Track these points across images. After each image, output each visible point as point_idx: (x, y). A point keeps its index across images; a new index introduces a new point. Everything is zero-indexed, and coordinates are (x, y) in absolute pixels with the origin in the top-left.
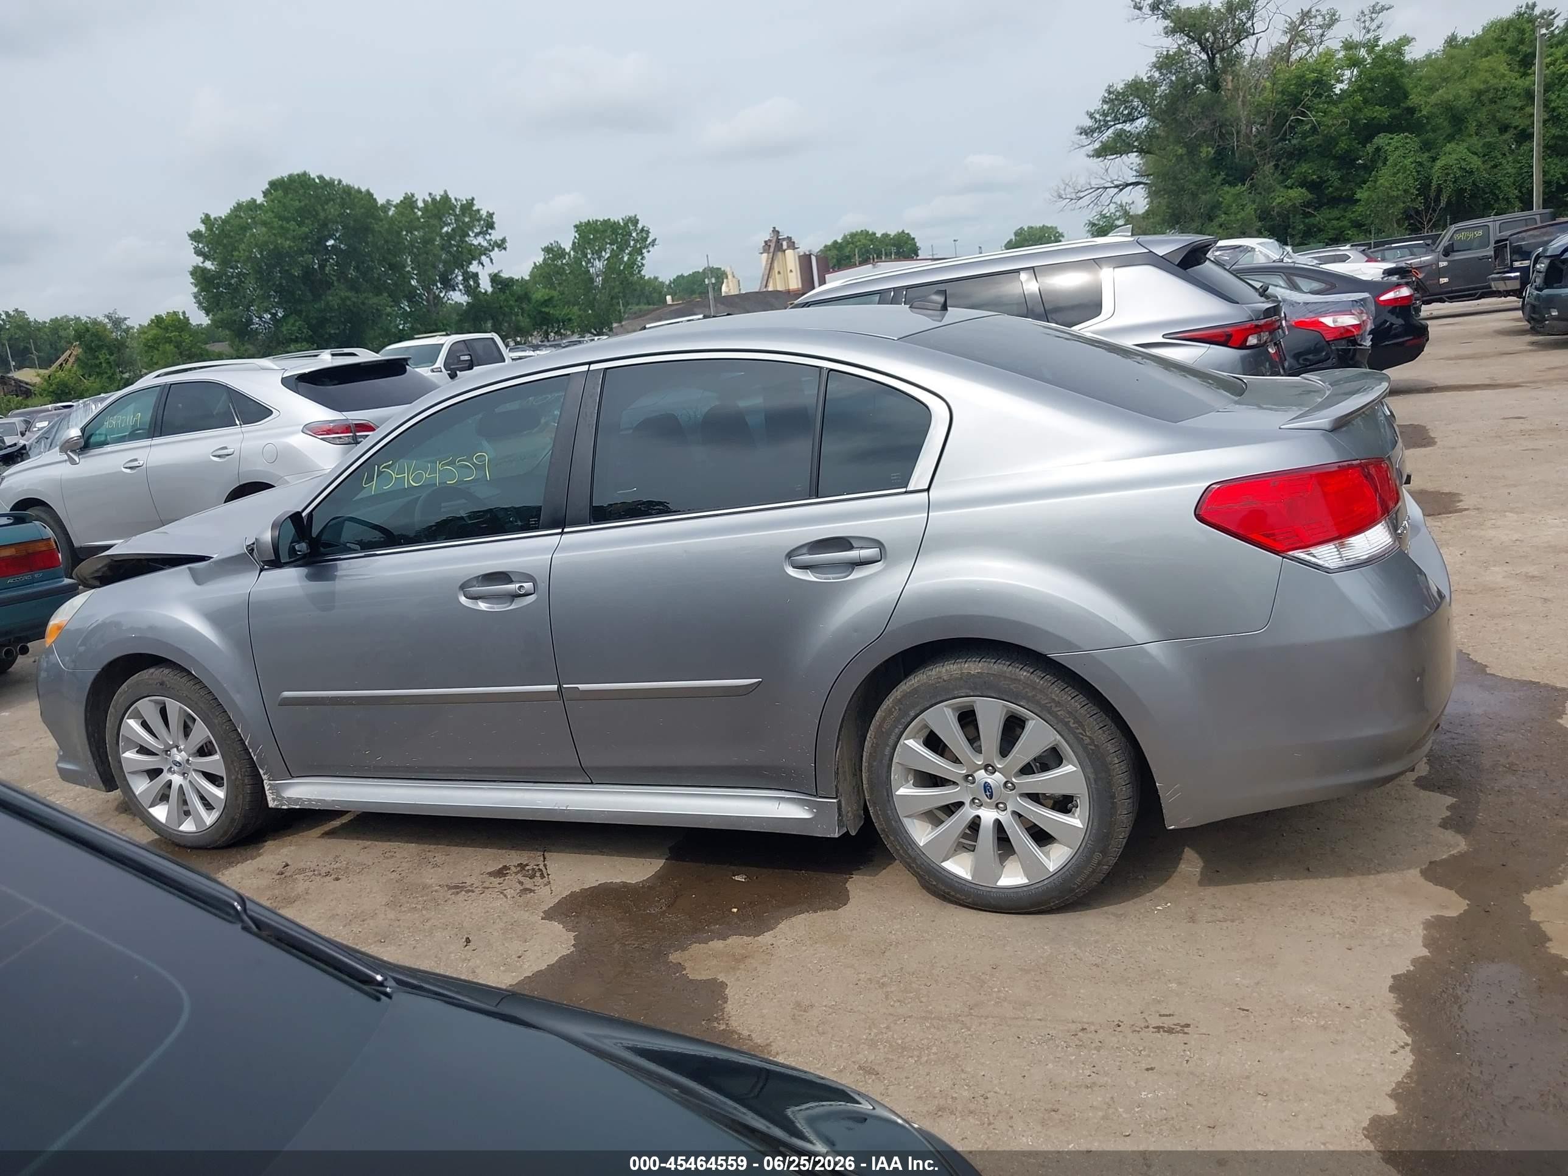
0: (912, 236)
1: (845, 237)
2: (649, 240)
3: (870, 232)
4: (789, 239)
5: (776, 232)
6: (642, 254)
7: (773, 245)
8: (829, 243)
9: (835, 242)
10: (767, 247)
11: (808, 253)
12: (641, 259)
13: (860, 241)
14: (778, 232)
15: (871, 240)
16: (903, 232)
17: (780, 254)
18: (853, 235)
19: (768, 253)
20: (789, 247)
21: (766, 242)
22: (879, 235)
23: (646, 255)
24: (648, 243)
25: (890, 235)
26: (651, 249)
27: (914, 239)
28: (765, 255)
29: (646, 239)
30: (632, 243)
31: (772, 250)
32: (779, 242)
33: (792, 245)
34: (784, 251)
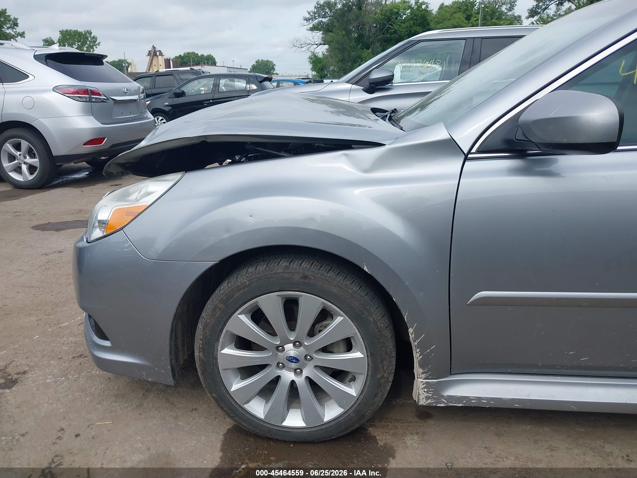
0: (214, 57)
1: (185, 54)
2: (97, 42)
3: (196, 53)
4: (160, 51)
5: (154, 47)
6: (93, 48)
7: (152, 53)
8: (177, 55)
9: (180, 55)
10: (149, 54)
11: (169, 58)
12: (93, 51)
13: (191, 56)
14: (155, 48)
15: (196, 57)
16: (210, 55)
17: (155, 57)
18: (188, 53)
19: (150, 56)
20: (160, 55)
21: (149, 51)
22: (199, 55)
23: (95, 49)
24: (96, 43)
25: (204, 55)
26: (97, 46)
28: (149, 57)
29: (95, 42)
30: (88, 43)
31: (152, 55)
32: (155, 52)
33: (161, 54)
34: (158, 56)
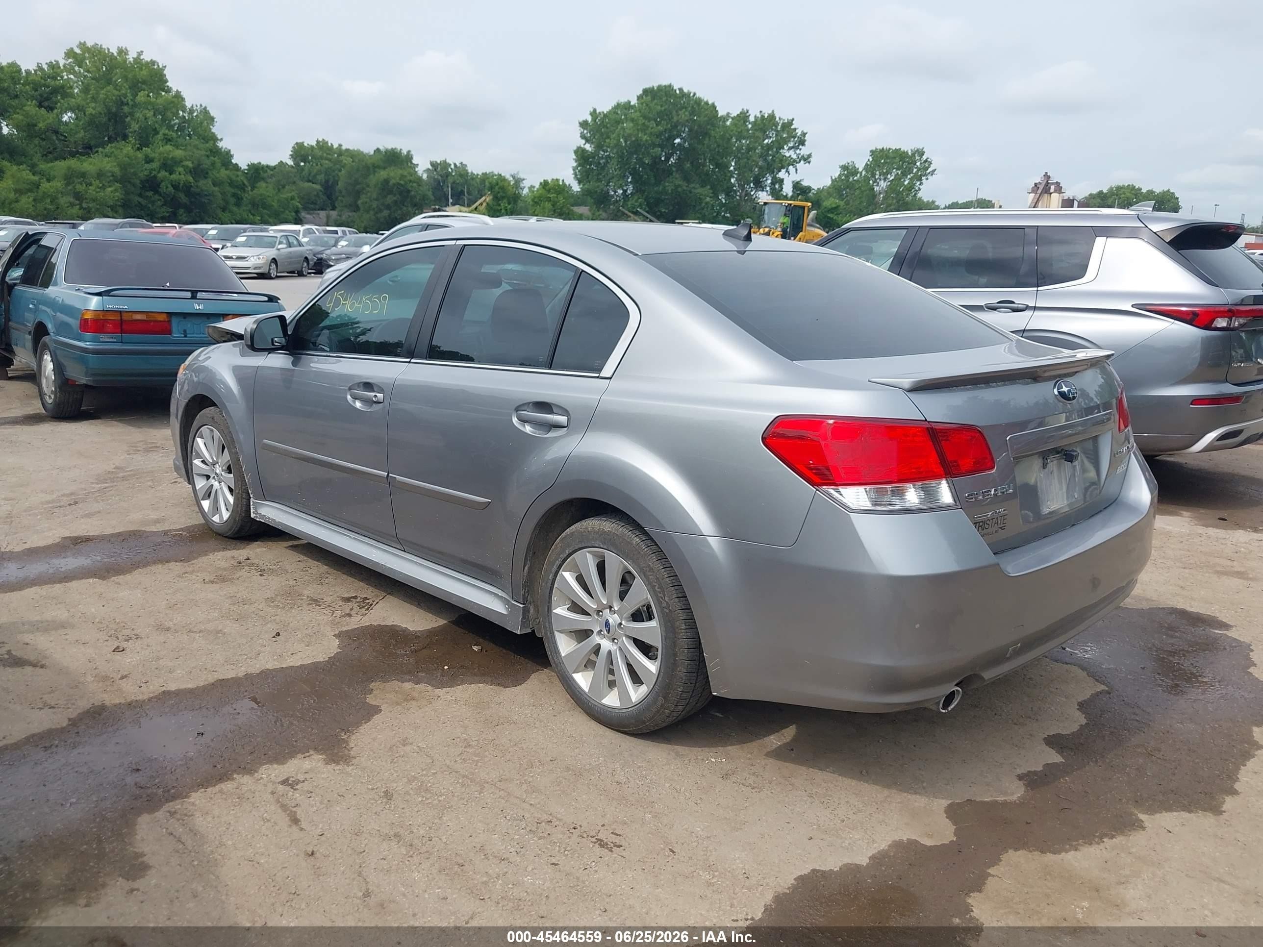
0: (1177, 195)
1: (1111, 188)
2: (930, 170)
3: (1137, 187)
4: (1058, 184)
5: (1047, 177)
6: (921, 180)
7: (1041, 187)
8: (1095, 192)
9: (1101, 192)
10: (1036, 188)
11: (1071, 198)
12: (920, 184)
13: (1125, 194)
14: (1049, 177)
15: (1136, 195)
16: (1168, 191)
17: (1046, 195)
18: (1119, 188)
19: (1036, 193)
20: (1055, 191)
21: (1035, 184)
22: (1144, 191)
23: (924, 181)
24: (928, 172)
25: (1154, 192)
26: (929, 177)
27: (1177, 198)
28: (1032, 195)
29: (927, 168)
30: (915, 170)
31: (1039, 191)
32: (1047, 185)
33: (1059, 189)
34: (1051, 194)
